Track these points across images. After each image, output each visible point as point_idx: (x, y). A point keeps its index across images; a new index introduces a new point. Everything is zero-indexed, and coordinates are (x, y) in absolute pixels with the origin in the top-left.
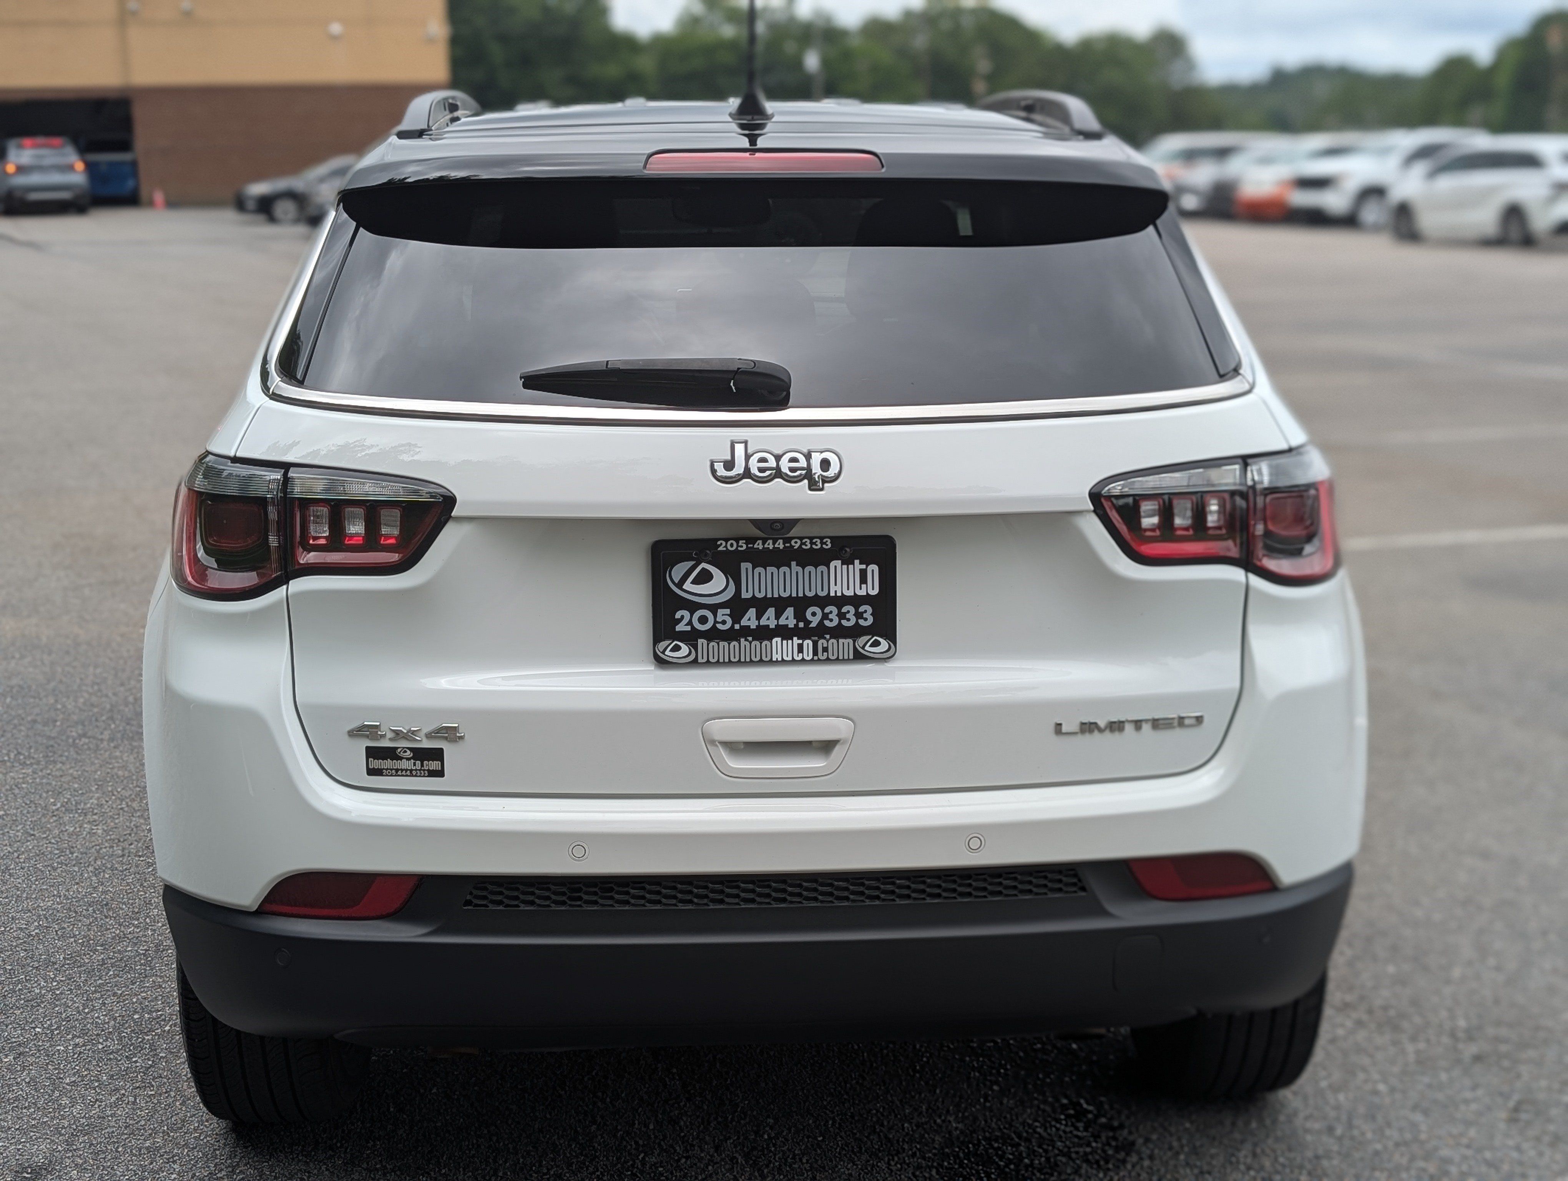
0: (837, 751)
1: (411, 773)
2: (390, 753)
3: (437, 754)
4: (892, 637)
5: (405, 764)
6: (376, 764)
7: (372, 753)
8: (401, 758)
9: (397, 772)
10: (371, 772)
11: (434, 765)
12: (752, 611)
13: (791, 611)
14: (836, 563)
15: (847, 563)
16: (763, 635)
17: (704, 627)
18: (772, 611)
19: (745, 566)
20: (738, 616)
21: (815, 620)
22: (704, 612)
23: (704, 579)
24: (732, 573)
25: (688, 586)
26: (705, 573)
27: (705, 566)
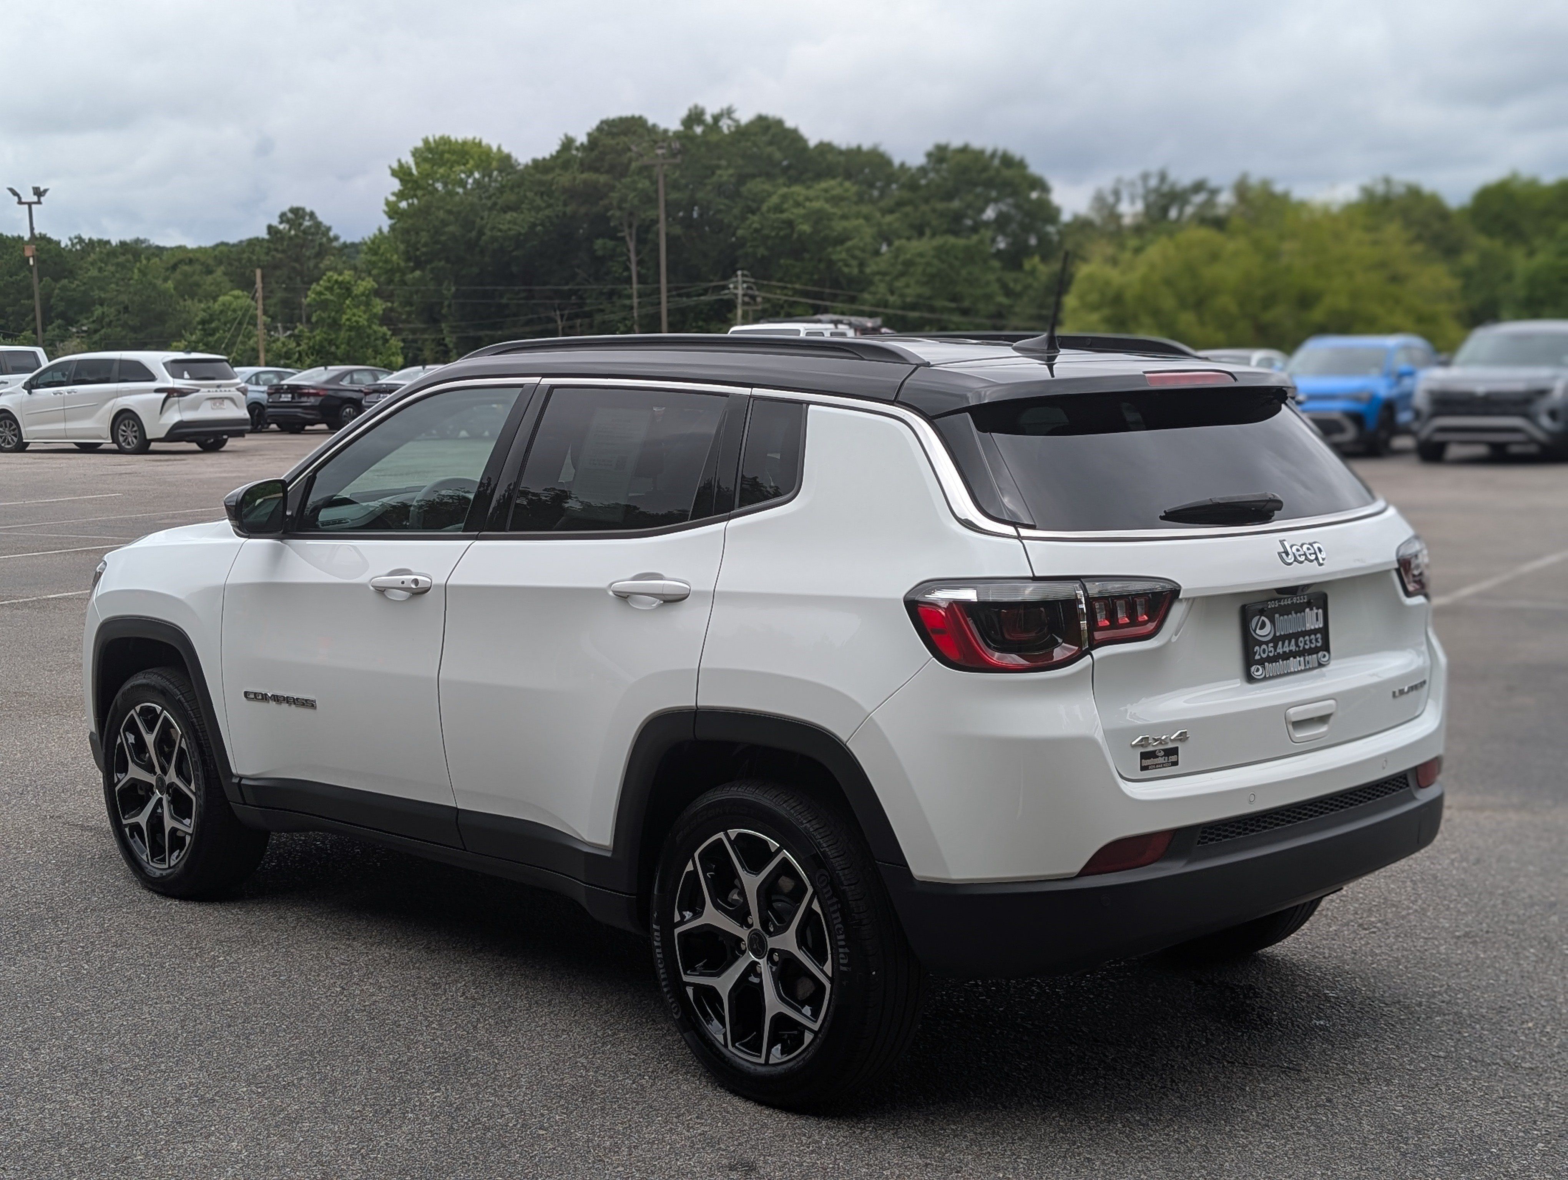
0: (1332, 719)
1: (1163, 765)
2: (1151, 755)
3: (1174, 751)
4: (1328, 650)
5: (1160, 760)
6: (1146, 762)
7: (1144, 756)
8: (1158, 757)
9: (1156, 766)
10: (1143, 768)
11: (1173, 758)
12: (1280, 643)
13: (1293, 641)
14: (1307, 610)
15: (1311, 609)
16: (1286, 656)
17: (1264, 656)
18: (1287, 642)
19: (1277, 616)
20: (1275, 647)
21: (1301, 645)
22: (1264, 646)
23: (1263, 626)
24: (1273, 622)
25: (1258, 631)
26: (1263, 622)
27: (1263, 618)
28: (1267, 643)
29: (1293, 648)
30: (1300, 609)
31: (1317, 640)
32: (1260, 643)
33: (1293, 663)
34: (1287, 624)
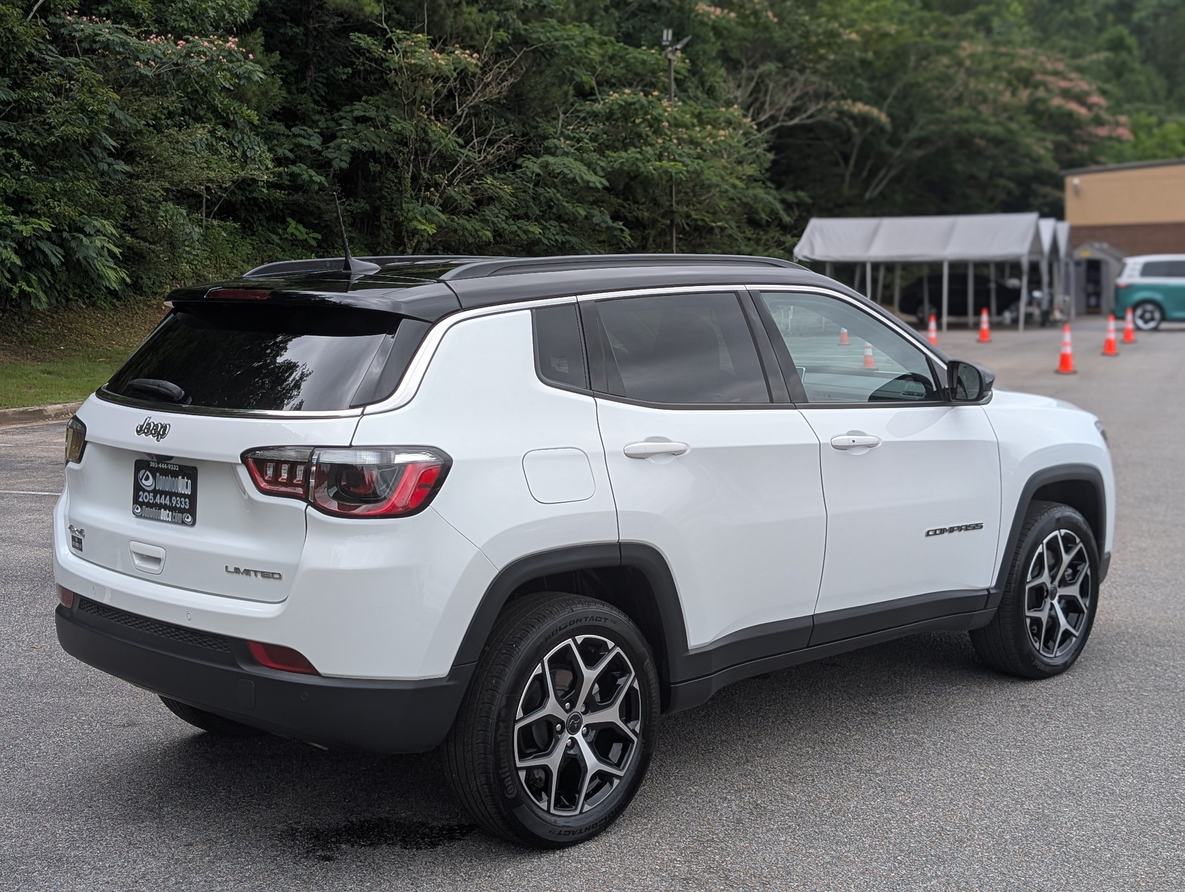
4: (195, 516)
12: (158, 496)
13: (168, 497)
14: (180, 477)
15: (183, 478)
16: (160, 506)
17: (146, 501)
18: (163, 496)
19: (158, 474)
20: (155, 497)
21: (174, 503)
22: (146, 494)
23: (147, 479)
24: (154, 477)
25: (143, 481)
26: (148, 476)
27: (148, 472)
28: (149, 492)
29: (168, 503)
30: (175, 475)
31: (185, 503)
32: (144, 491)
33: (164, 514)
34: (165, 483)
